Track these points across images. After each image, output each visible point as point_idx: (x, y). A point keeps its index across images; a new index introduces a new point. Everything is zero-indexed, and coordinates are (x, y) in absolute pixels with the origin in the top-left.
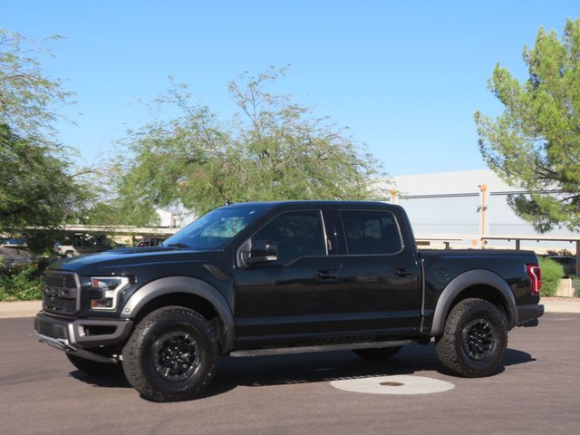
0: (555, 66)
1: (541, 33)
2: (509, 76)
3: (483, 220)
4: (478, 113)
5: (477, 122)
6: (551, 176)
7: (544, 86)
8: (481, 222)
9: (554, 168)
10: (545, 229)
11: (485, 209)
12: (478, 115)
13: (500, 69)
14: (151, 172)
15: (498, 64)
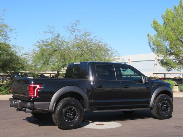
0: (171, 20)
1: (167, 10)
2: (157, 23)
3: (156, 68)
4: (148, 34)
5: (148, 37)
6: (171, 54)
7: (168, 26)
8: (155, 68)
9: (172, 51)
10: (170, 70)
11: (156, 65)
12: (148, 35)
13: (155, 21)
14: (42, 54)
15: (154, 19)
